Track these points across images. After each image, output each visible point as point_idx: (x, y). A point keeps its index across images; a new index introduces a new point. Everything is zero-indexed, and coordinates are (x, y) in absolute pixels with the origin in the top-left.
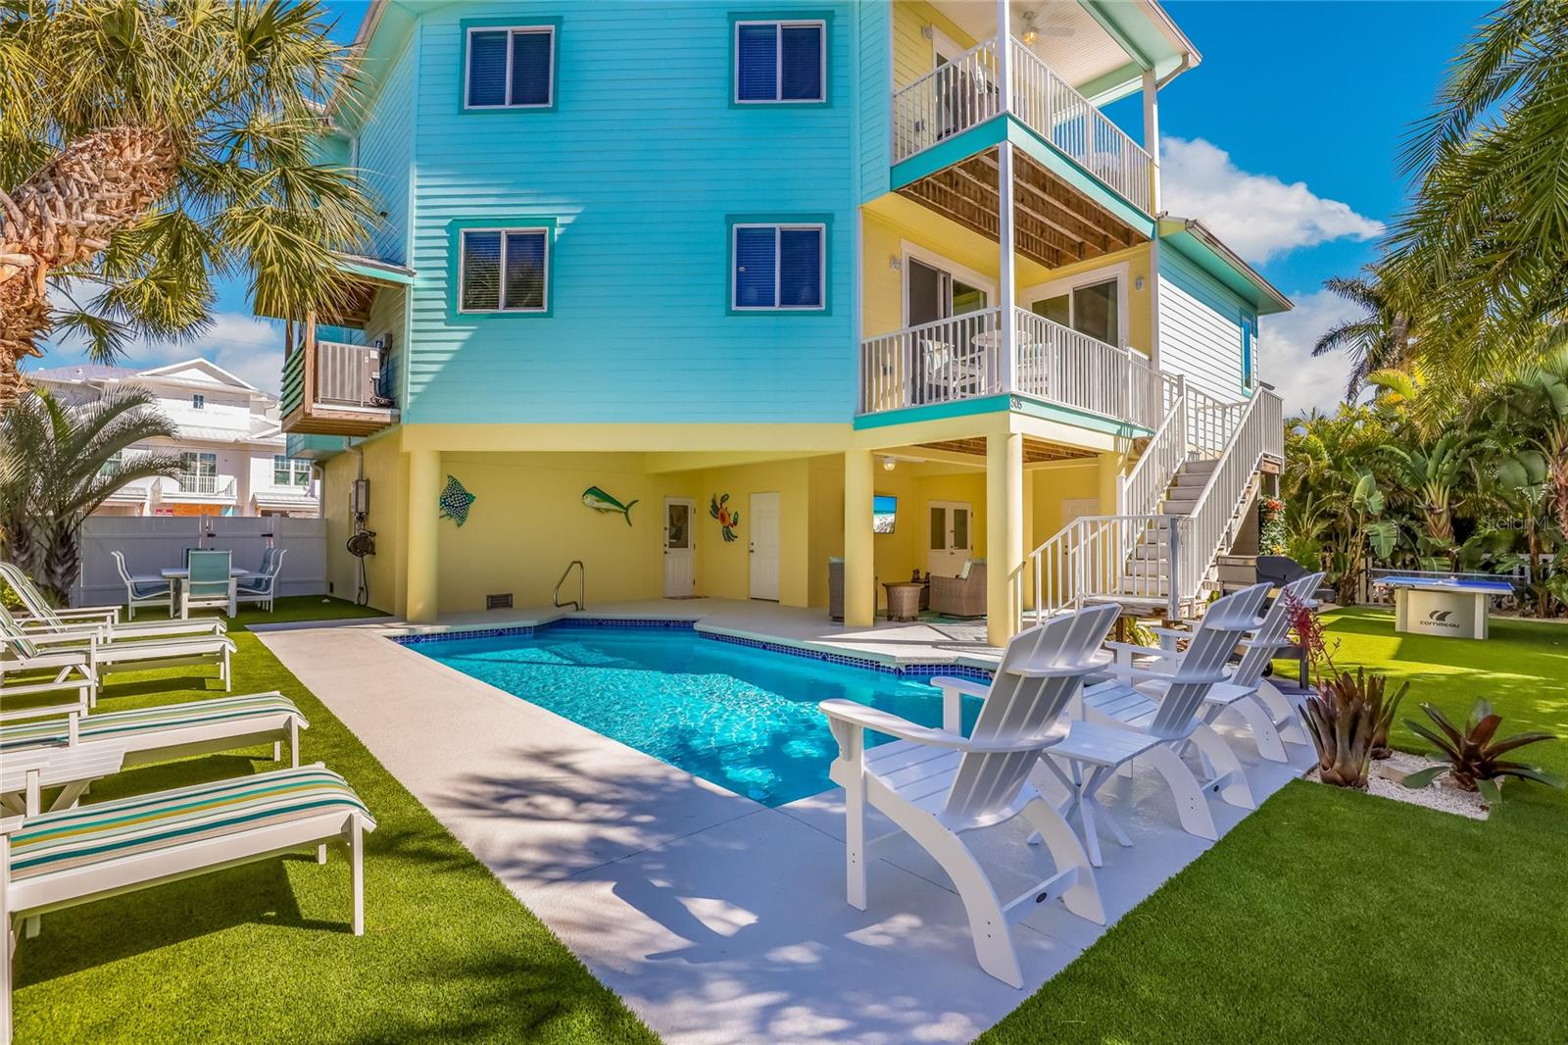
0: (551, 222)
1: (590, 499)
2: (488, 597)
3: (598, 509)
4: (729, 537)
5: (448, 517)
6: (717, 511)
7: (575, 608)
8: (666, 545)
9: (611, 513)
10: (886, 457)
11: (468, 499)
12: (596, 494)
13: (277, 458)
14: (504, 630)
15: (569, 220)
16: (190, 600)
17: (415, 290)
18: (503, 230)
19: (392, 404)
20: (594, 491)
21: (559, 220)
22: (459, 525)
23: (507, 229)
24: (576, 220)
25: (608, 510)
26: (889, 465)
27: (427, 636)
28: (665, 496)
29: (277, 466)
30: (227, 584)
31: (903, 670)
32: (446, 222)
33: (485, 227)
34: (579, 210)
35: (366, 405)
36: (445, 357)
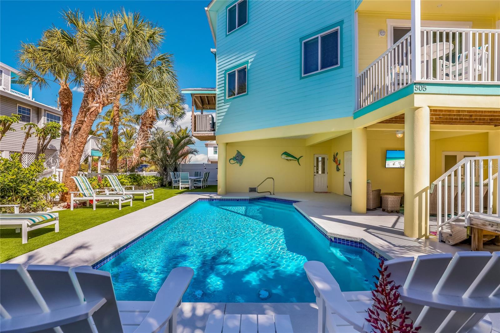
0: (247, 62)
1: (284, 156)
2: (249, 188)
3: (287, 160)
4: (338, 170)
5: (237, 163)
6: (335, 159)
7: (270, 194)
8: (315, 173)
9: (292, 161)
10: (398, 131)
11: (243, 157)
12: (286, 154)
13: (214, 147)
14: (239, 199)
15: (252, 60)
16: (181, 185)
17: (218, 95)
18: (236, 70)
19: (214, 130)
20: (286, 153)
21: (250, 61)
22: (240, 166)
23: (237, 69)
24: (254, 59)
25: (291, 160)
26: (399, 135)
27: (215, 199)
28: (314, 154)
29: (214, 149)
30: (189, 181)
31: (333, 239)
32: (223, 72)
33: (232, 70)
34: (254, 55)
35: (208, 131)
36: (224, 114)
